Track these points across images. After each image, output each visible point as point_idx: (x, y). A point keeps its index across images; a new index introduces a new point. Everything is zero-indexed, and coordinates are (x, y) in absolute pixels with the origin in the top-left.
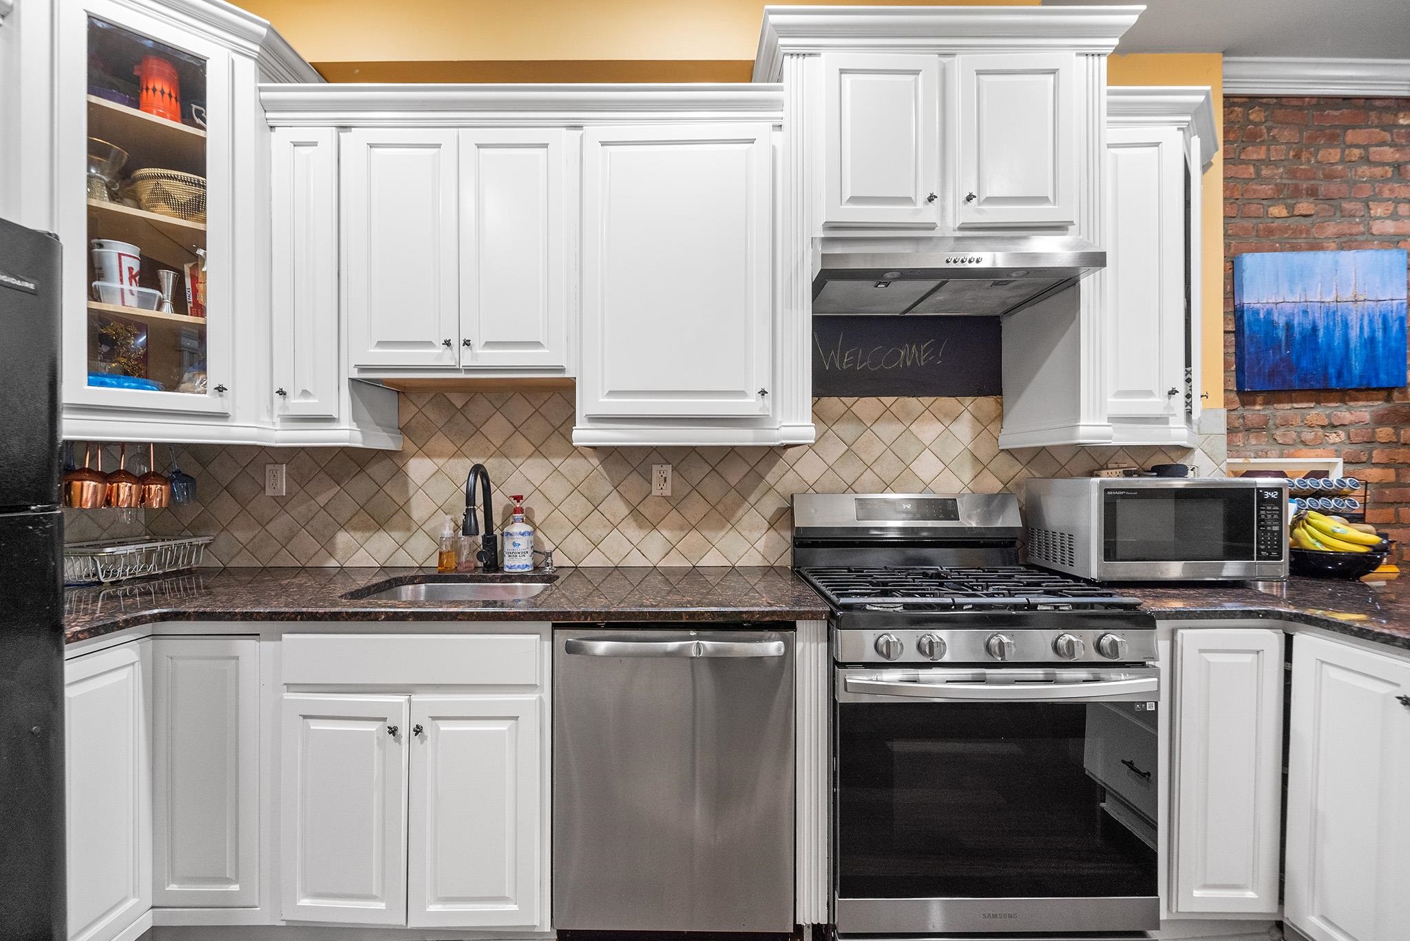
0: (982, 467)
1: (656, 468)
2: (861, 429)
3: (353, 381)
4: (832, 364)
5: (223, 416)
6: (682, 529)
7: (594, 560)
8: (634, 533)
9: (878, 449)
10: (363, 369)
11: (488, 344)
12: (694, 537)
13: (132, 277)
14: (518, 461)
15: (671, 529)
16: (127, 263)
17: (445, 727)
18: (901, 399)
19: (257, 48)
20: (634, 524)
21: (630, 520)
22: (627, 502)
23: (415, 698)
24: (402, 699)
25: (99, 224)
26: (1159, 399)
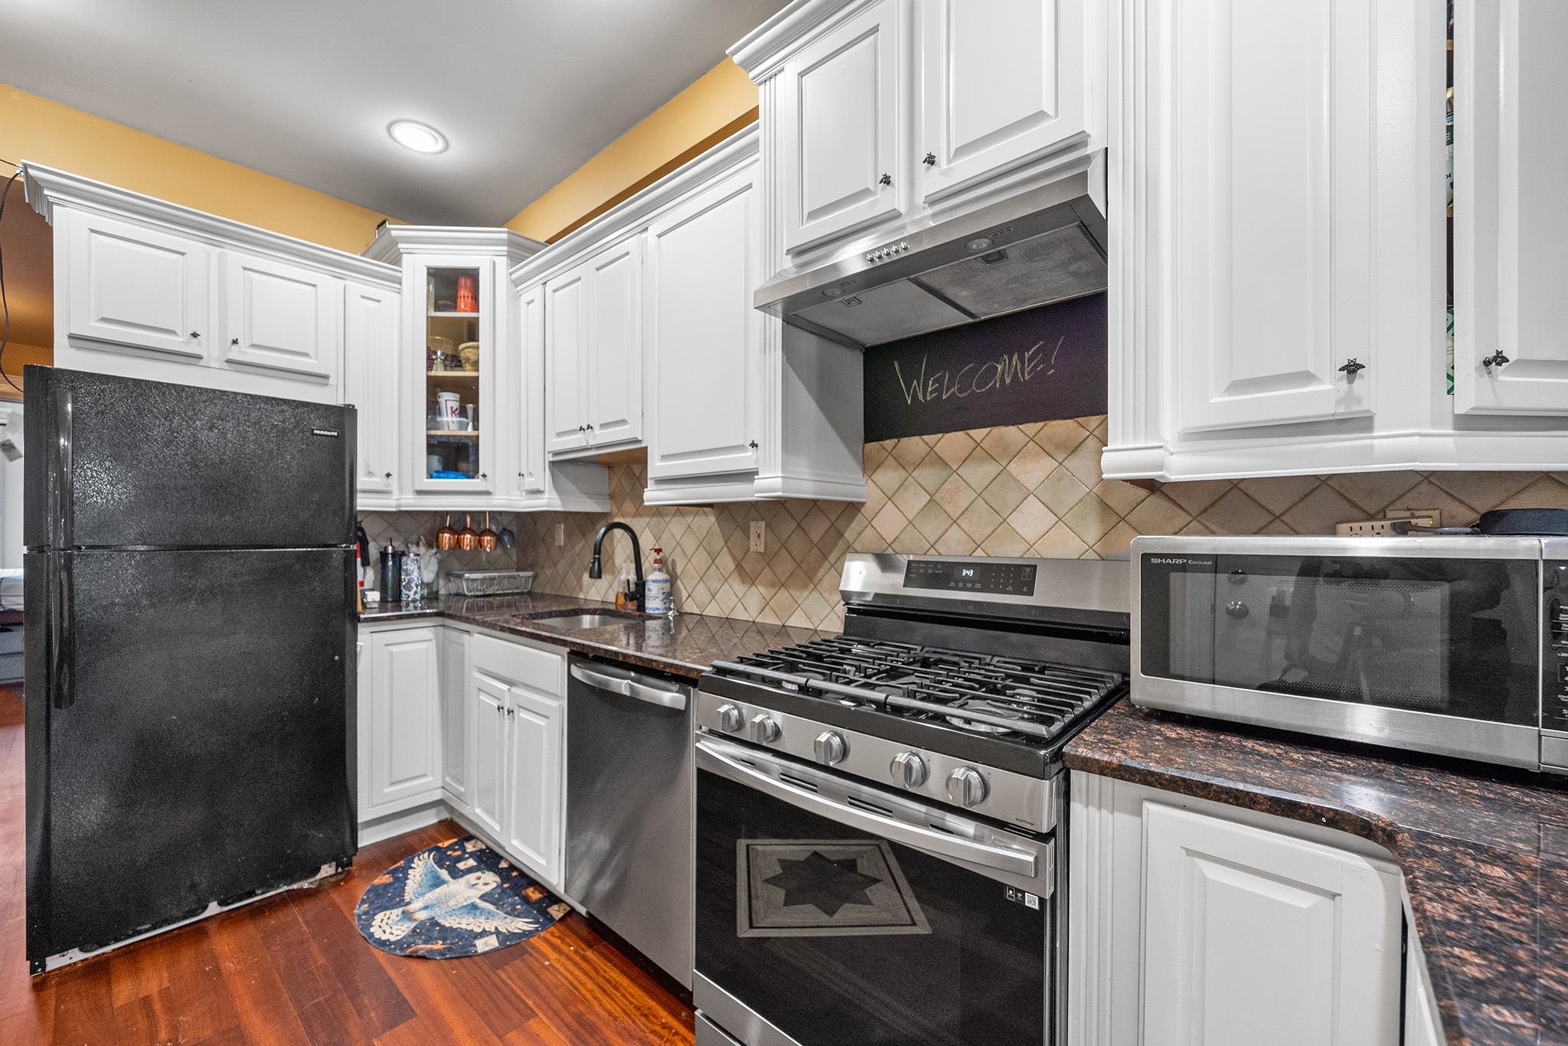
0: (1117, 519)
1: (753, 524)
2: (944, 473)
3: (552, 463)
4: (915, 397)
5: (488, 493)
6: (773, 585)
7: (712, 611)
8: (739, 587)
9: (965, 498)
10: (556, 454)
11: (603, 426)
12: (783, 594)
13: (453, 412)
15: (765, 586)
16: (450, 404)
17: (524, 715)
18: (996, 430)
19: (505, 248)
20: (738, 579)
21: (735, 575)
22: (734, 557)
23: (514, 689)
24: (505, 687)
25: (435, 386)
26: (1328, 387)
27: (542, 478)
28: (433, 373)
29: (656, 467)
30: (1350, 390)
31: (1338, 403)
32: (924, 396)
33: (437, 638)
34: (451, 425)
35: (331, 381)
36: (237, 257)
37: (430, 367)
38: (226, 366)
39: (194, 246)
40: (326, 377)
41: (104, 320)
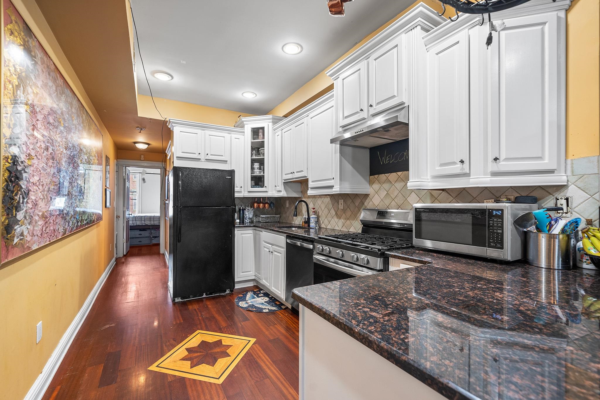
0: (435, 199)
1: (340, 200)
2: (391, 185)
3: (284, 183)
4: (383, 162)
5: (267, 192)
6: (345, 219)
7: (329, 227)
8: (336, 220)
9: (396, 193)
10: (285, 180)
11: (297, 172)
12: (348, 222)
13: (258, 168)
14: (317, 199)
15: (343, 219)
16: (257, 166)
17: (275, 253)
18: (404, 172)
20: (336, 217)
21: (335, 216)
22: (335, 211)
23: (273, 246)
24: (271, 246)
25: (253, 161)
26: (459, 166)
27: (281, 187)
28: (252, 158)
29: (311, 184)
30: (463, 167)
31: (461, 170)
32: (386, 162)
33: (253, 232)
34: (257, 173)
35: (228, 162)
36: (208, 132)
37: (252, 156)
38: (205, 161)
39: (199, 131)
40: (227, 161)
41: (183, 152)
